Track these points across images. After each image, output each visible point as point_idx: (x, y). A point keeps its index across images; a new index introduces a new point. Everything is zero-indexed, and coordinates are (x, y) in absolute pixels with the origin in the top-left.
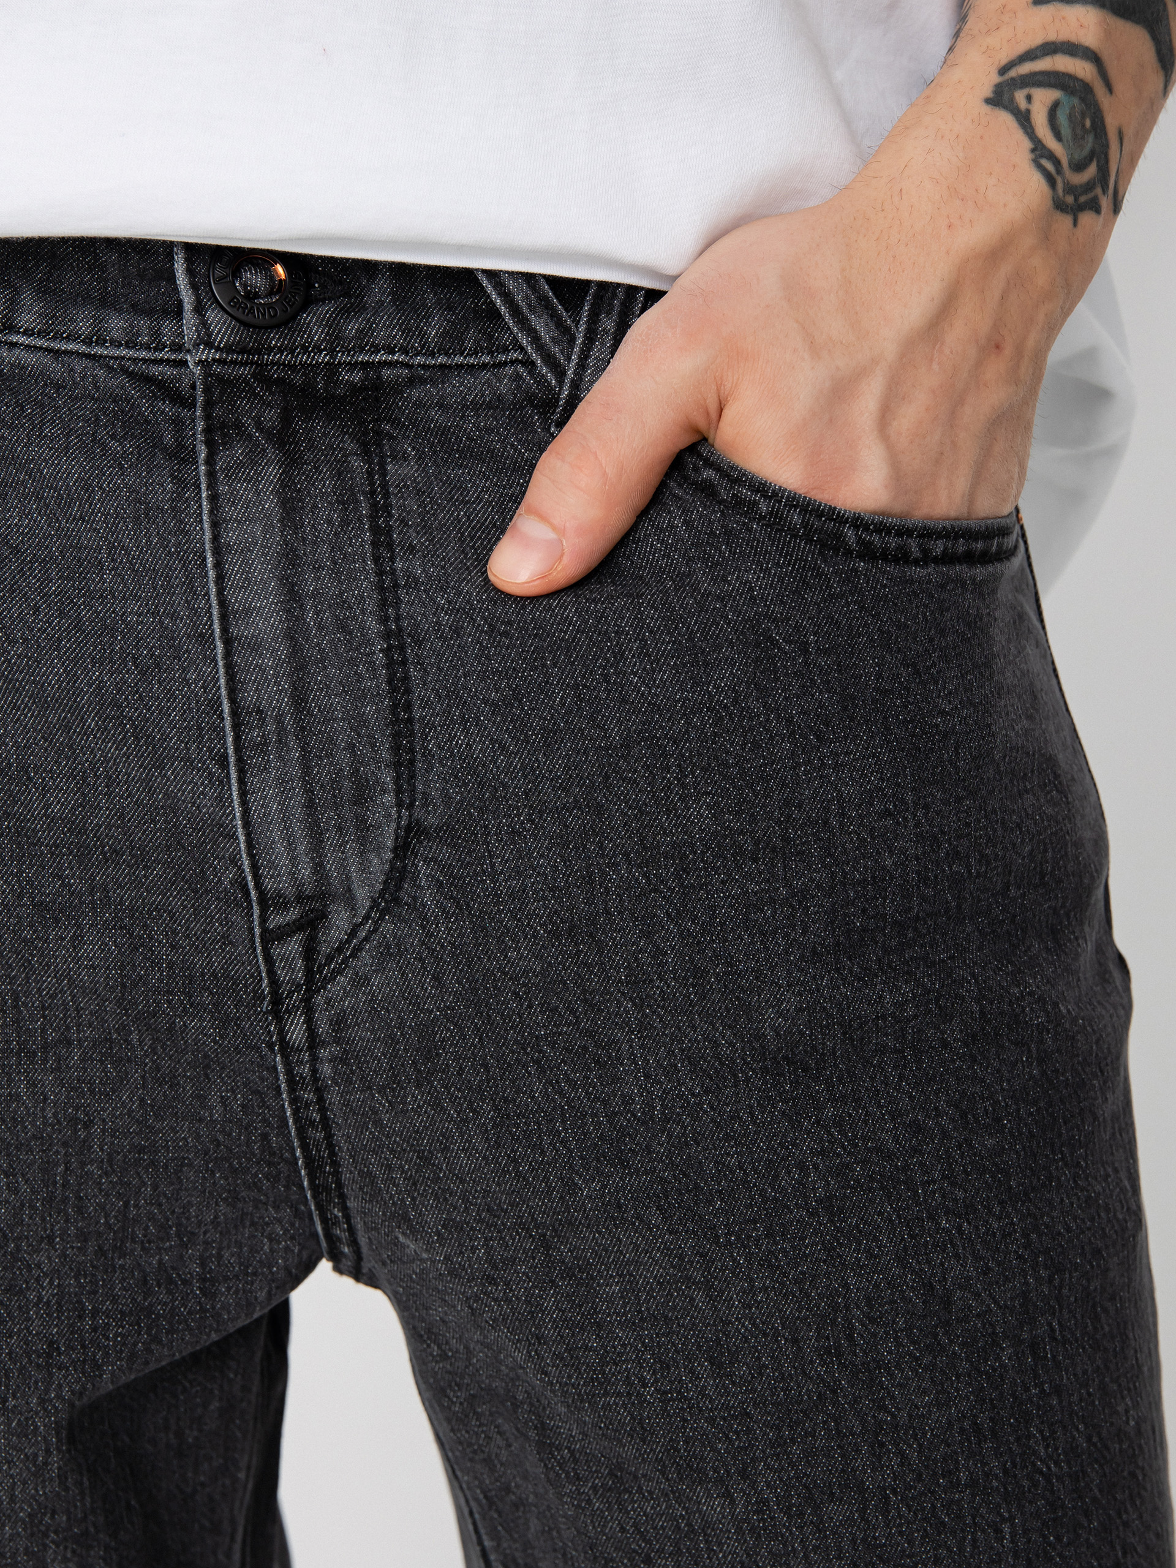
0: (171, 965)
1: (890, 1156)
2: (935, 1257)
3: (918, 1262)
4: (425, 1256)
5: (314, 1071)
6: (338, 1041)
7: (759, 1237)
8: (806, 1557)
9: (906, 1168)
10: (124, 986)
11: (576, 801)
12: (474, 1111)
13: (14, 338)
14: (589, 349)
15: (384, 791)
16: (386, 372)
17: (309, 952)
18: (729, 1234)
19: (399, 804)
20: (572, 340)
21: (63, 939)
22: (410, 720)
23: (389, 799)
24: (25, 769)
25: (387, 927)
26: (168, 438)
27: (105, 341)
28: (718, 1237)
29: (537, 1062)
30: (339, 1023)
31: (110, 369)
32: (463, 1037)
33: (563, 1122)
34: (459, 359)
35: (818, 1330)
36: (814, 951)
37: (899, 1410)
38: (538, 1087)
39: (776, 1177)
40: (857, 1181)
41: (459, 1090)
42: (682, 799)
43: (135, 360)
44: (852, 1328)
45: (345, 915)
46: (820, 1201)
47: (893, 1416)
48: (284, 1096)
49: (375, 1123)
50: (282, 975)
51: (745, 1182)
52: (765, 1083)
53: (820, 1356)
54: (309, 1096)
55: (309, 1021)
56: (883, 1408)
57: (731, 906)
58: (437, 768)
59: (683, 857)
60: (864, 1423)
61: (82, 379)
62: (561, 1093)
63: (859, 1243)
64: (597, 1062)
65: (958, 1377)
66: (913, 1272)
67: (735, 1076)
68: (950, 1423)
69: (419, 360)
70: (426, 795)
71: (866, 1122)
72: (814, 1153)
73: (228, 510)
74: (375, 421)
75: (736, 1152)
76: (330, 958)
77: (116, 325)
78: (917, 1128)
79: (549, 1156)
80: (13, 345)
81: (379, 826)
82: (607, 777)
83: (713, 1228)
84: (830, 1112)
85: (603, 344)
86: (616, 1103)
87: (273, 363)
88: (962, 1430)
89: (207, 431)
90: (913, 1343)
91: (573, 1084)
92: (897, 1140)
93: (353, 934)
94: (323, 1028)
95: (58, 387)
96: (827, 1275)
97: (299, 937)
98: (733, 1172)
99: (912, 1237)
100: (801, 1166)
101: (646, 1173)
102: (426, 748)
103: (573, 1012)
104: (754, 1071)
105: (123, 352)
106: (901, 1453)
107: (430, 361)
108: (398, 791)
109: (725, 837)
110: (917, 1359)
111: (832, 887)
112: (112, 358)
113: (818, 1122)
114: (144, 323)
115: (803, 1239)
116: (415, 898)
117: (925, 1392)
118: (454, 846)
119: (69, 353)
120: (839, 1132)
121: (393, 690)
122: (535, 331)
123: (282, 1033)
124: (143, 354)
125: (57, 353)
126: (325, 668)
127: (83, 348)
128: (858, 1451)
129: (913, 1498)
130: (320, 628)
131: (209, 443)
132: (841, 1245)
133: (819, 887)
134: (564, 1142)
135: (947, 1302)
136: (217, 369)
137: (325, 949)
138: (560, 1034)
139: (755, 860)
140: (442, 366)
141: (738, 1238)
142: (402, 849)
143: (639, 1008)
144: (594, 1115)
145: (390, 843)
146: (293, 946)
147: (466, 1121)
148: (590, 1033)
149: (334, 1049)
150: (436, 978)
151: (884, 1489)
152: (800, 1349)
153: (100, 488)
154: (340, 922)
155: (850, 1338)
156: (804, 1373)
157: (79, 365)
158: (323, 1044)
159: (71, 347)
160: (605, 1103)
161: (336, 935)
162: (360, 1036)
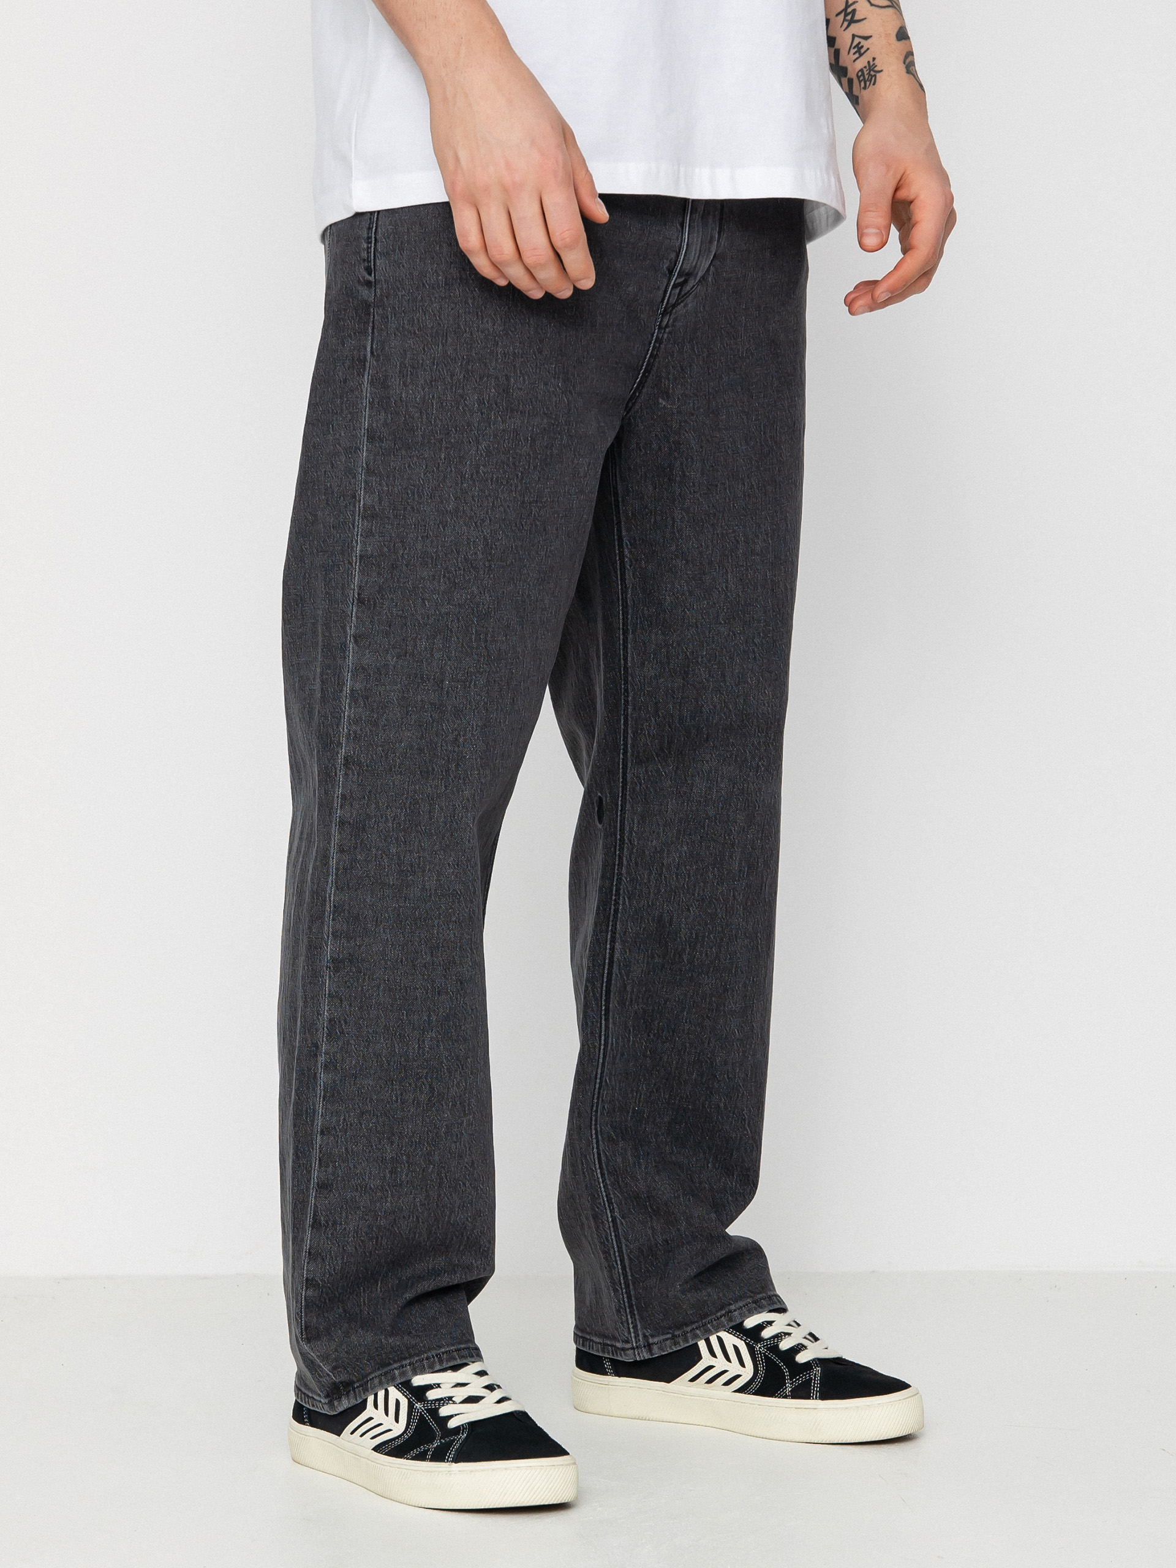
4: (669, 406)
6: (672, 326)
25: (699, 288)
30: (675, 320)
45: (693, 281)
48: (652, 344)
50: (670, 301)
54: (657, 346)
55: (669, 319)
76: (683, 296)
94: (672, 321)
97: (680, 288)
116: (708, 278)
137: (683, 293)
149: (671, 329)
154: (691, 282)
158: (669, 327)
161: (688, 288)
162: (679, 324)
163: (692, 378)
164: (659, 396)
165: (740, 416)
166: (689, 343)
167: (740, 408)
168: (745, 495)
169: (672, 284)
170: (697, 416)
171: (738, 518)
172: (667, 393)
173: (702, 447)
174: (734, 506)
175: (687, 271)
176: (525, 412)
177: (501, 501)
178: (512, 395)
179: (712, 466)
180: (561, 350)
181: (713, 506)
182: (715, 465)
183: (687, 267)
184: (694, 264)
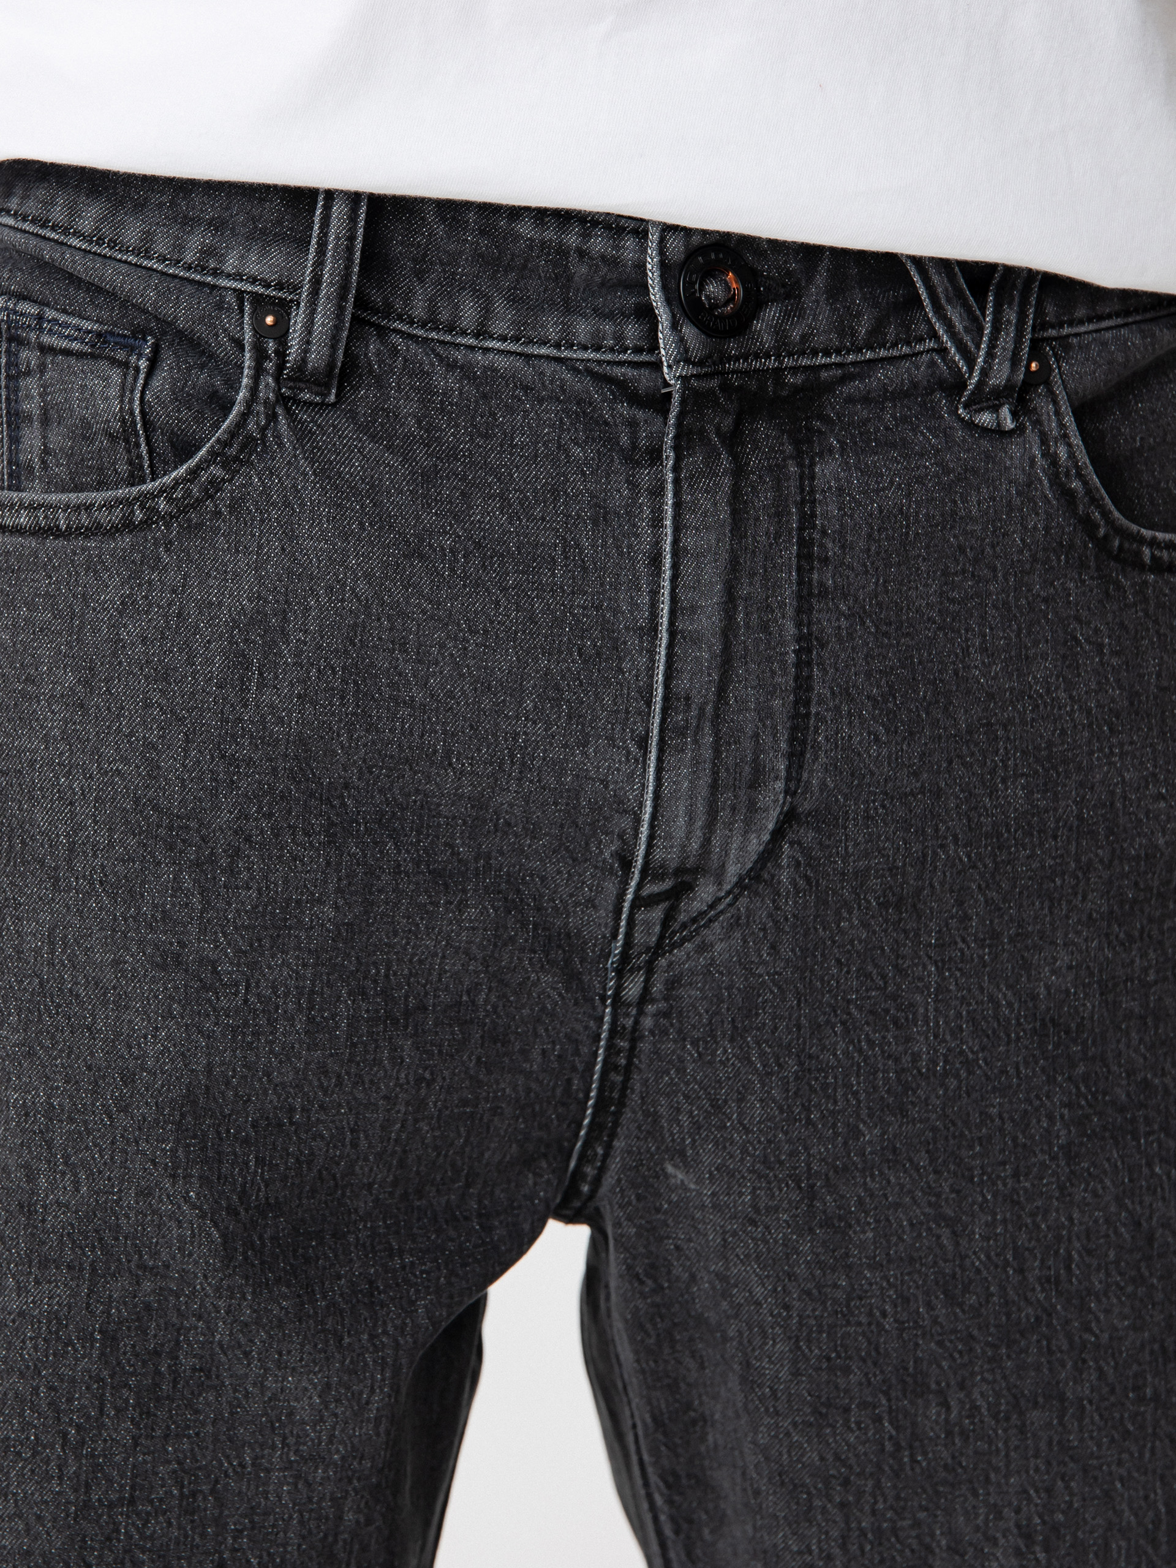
0: (536, 926)
1: (1122, 1110)
2: (1147, 1199)
3: (1133, 1203)
4: (692, 1186)
5: (636, 1022)
6: (666, 999)
7: (1006, 1177)
8: (1007, 1455)
9: (1133, 1120)
10: (495, 945)
11: (923, 786)
12: (780, 1065)
13: (490, 344)
14: (997, 339)
15: (777, 778)
16: (824, 375)
17: (667, 921)
18: (983, 1174)
19: (787, 792)
20: (980, 330)
21: (451, 903)
22: (808, 715)
23: (780, 785)
24: (448, 754)
25: (743, 902)
26: (624, 440)
27: (573, 345)
28: (972, 1177)
29: (843, 1023)
30: (672, 984)
31: (578, 371)
32: (784, 1000)
33: (858, 1076)
34: (883, 353)
35: (1042, 1261)
36: (1090, 916)
37: (1102, 1331)
38: (841, 1045)
39: (1028, 1125)
40: (1093, 1131)
41: (770, 1047)
42: (1004, 781)
43: (599, 362)
44: (1070, 1257)
45: (711, 889)
46: (1061, 1147)
47: (1096, 1336)
48: (602, 1043)
49: (678, 1071)
50: (638, 937)
51: (1001, 1130)
52: (1032, 1043)
53: (1041, 1284)
54: (624, 1044)
55: (647, 981)
56: (1088, 1329)
57: (1030, 878)
58: (822, 759)
59: (999, 835)
60: (1071, 1343)
61: (552, 382)
62: (860, 1051)
63: (1088, 1185)
64: (895, 1023)
65: (1153, 1305)
66: (1127, 1210)
67: (1009, 1036)
68: (1143, 1346)
69: (851, 358)
70: (808, 782)
71: (1107, 1078)
72: (1064, 1105)
73: (688, 518)
74: (807, 419)
75: (999, 1104)
76: (684, 926)
77: (583, 329)
78: (1146, 1084)
79: (840, 1105)
80: (487, 350)
81: (766, 810)
82: (950, 762)
83: (970, 1169)
84: (1081, 1069)
85: (1007, 334)
86: (906, 1060)
87: (734, 372)
88: (1152, 1352)
89: (676, 437)
90: (1121, 1274)
91: (871, 1043)
92: (1128, 1095)
93: (711, 907)
94: (657, 988)
95: (526, 388)
96: (1057, 1210)
97: (666, 905)
98: (993, 1121)
99: (1131, 1180)
100: (1051, 1118)
101: (921, 1121)
102: (815, 740)
103: (884, 977)
104: (1024, 1031)
105: (590, 355)
106: (1100, 1370)
107: (860, 358)
108: (788, 779)
109: (1033, 815)
110: (1121, 1289)
111: (1111, 861)
112: (578, 360)
113: (1070, 1078)
114: (608, 328)
115: (1042, 1179)
116: (773, 876)
117: (1125, 1318)
118: (818, 830)
119: (540, 357)
120: (1086, 1087)
121: (798, 687)
122: (950, 320)
123: (619, 988)
124: (609, 357)
125: (528, 357)
126: (746, 663)
127: (554, 352)
128: (1064, 1366)
129: (1106, 1409)
130: (747, 626)
131: (676, 448)
132: (1072, 1185)
133: (1101, 861)
134: (855, 1094)
135: (1151, 1239)
136: (694, 383)
137: (682, 917)
138: (869, 998)
139: (1055, 837)
140: (870, 361)
141: (989, 1178)
142: (778, 834)
143: (940, 971)
144: (884, 1071)
145: (771, 826)
146: (657, 913)
147: (770, 1074)
148: (894, 997)
149: (662, 1005)
150: (773, 947)
151: (1082, 1400)
152: (1025, 1278)
153: (565, 492)
154: (705, 892)
155: (1068, 1268)
156: (1026, 1299)
157: (549, 368)
158: (653, 1001)
159: (543, 351)
160: (897, 1060)
161: (697, 906)
162: (689, 994)
163: (747, 1131)
164: (663, 1159)
165: (930, 1229)
166: (732, 1040)
167: (927, 1210)
168: (949, 1434)
169: (629, 897)
170: (767, 1228)
171: (930, 1491)
172: (682, 1153)
173: (787, 1307)
174: (914, 1460)
175: (673, 865)
176: (81, 1270)
177: (16, 1501)
178: (43, 1221)
179: (829, 1359)
180: (195, 1103)
181: (837, 1457)
182: (839, 1356)
183: (668, 855)
184: (695, 845)
